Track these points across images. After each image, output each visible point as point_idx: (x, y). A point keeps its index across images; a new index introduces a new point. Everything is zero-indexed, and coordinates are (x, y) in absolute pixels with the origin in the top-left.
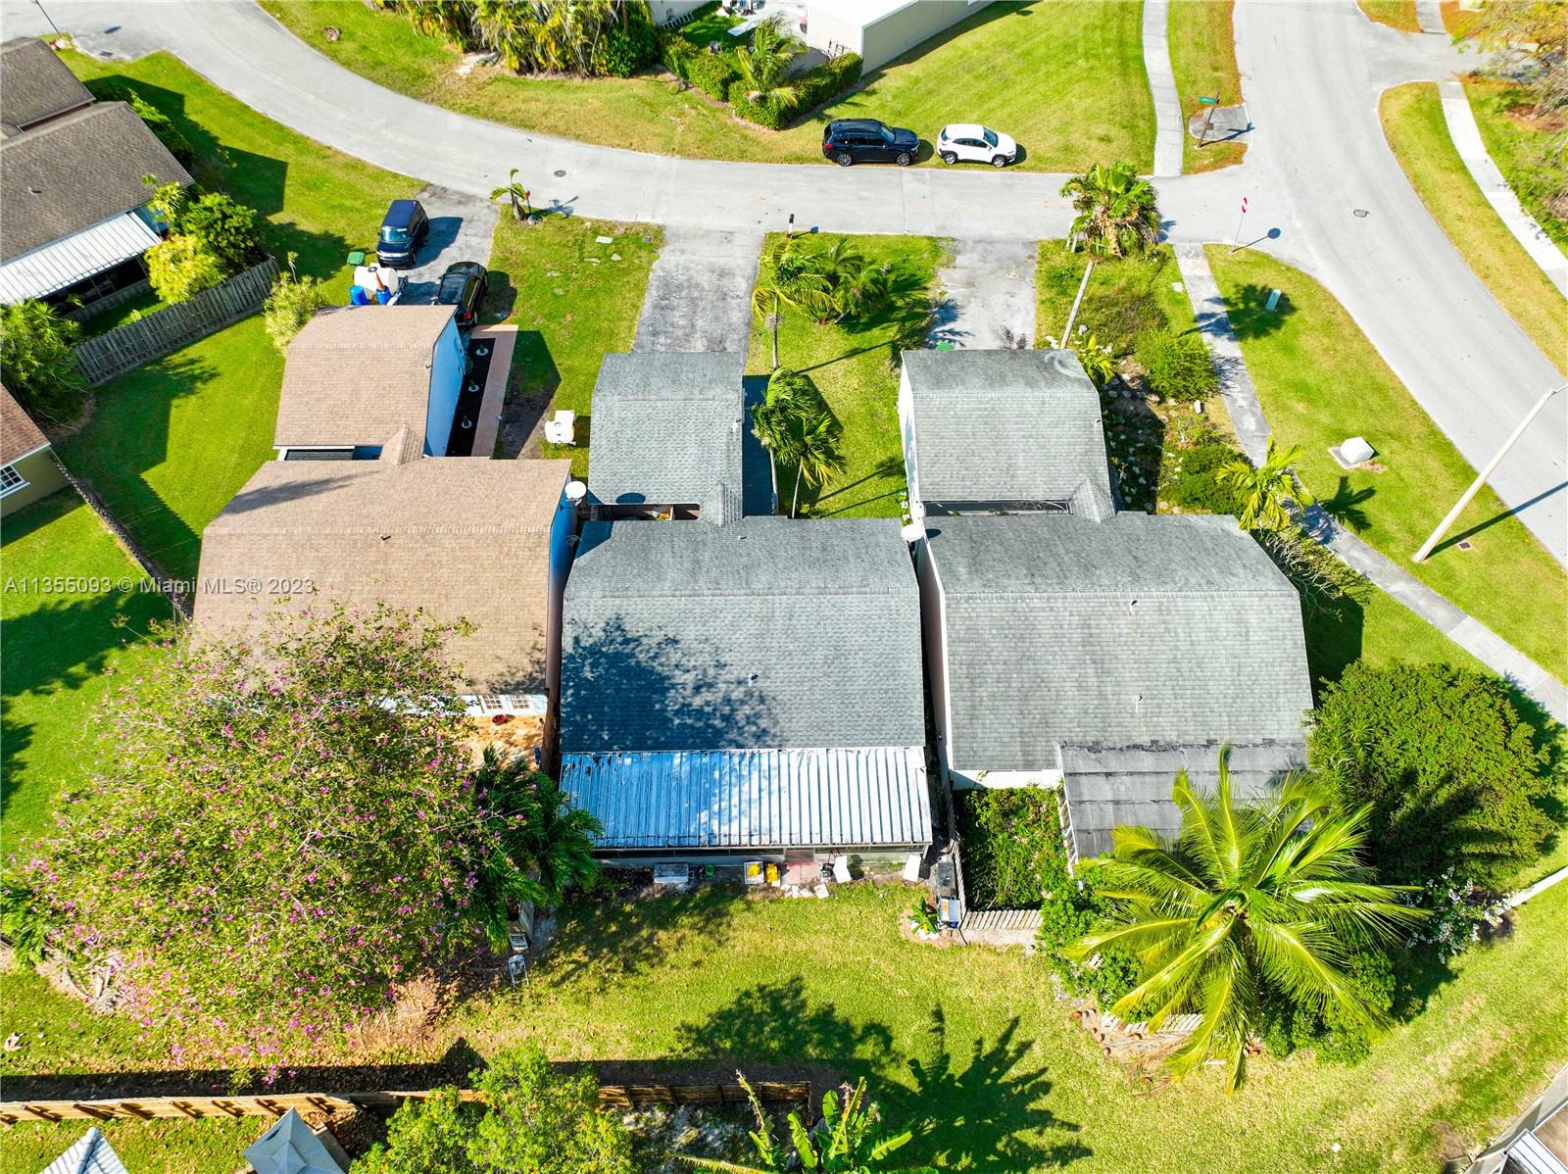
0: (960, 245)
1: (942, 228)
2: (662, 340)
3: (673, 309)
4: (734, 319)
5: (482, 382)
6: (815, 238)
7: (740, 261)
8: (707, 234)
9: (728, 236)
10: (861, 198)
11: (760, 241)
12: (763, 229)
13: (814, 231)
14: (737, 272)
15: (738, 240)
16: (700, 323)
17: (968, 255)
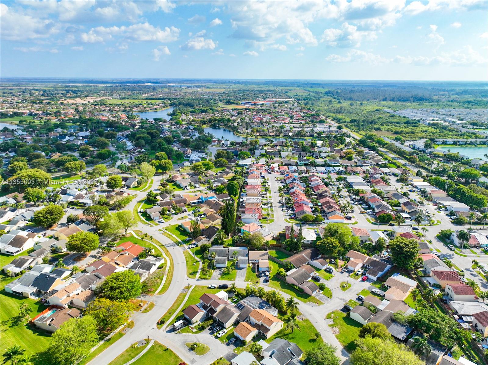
2: (244, 272)
3: (243, 275)
4: (238, 274)
5: (258, 270)
16: (241, 274)
17: (216, 279)
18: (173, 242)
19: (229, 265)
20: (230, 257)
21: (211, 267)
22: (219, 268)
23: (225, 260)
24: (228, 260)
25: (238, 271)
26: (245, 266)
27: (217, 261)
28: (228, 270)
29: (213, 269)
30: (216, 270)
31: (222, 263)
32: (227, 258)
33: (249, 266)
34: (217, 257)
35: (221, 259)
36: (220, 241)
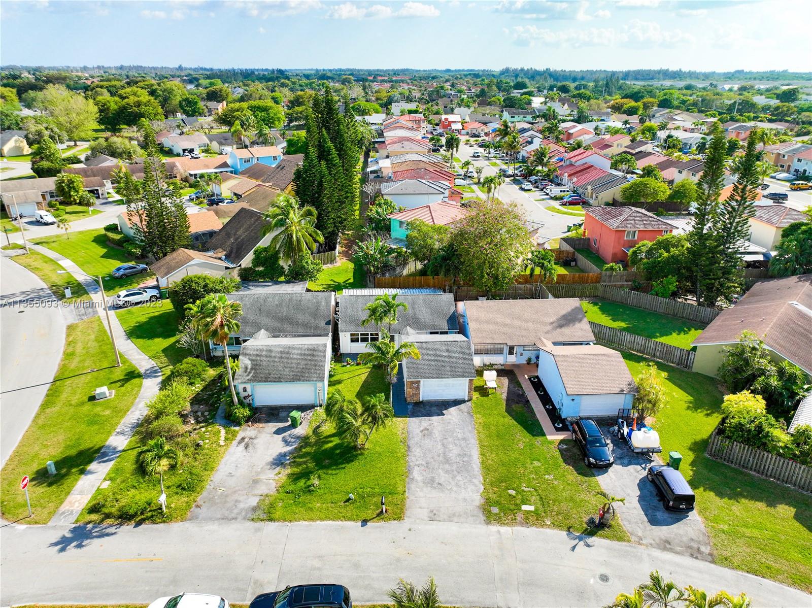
0: (250, 516)
1: (258, 530)
2: (460, 436)
3: (459, 455)
4: (418, 450)
5: (547, 410)
6: (364, 516)
7: (421, 494)
8: (450, 518)
9: (433, 517)
10: (321, 557)
11: (408, 513)
12: (406, 523)
13: (365, 522)
14: (421, 484)
15: (424, 513)
16: (439, 446)
17: (247, 506)
18: (45, 286)
19: (350, 389)
20: (345, 338)
21: (213, 409)
22: (273, 413)
23: (313, 354)
24: (338, 356)
25: (415, 425)
26: (457, 387)
27: (256, 366)
28: (343, 429)
29: (231, 420)
30: (247, 431)
31: (297, 377)
32: (328, 341)
33: (483, 391)
34: (261, 341)
35: (285, 353)
36: (285, 263)
